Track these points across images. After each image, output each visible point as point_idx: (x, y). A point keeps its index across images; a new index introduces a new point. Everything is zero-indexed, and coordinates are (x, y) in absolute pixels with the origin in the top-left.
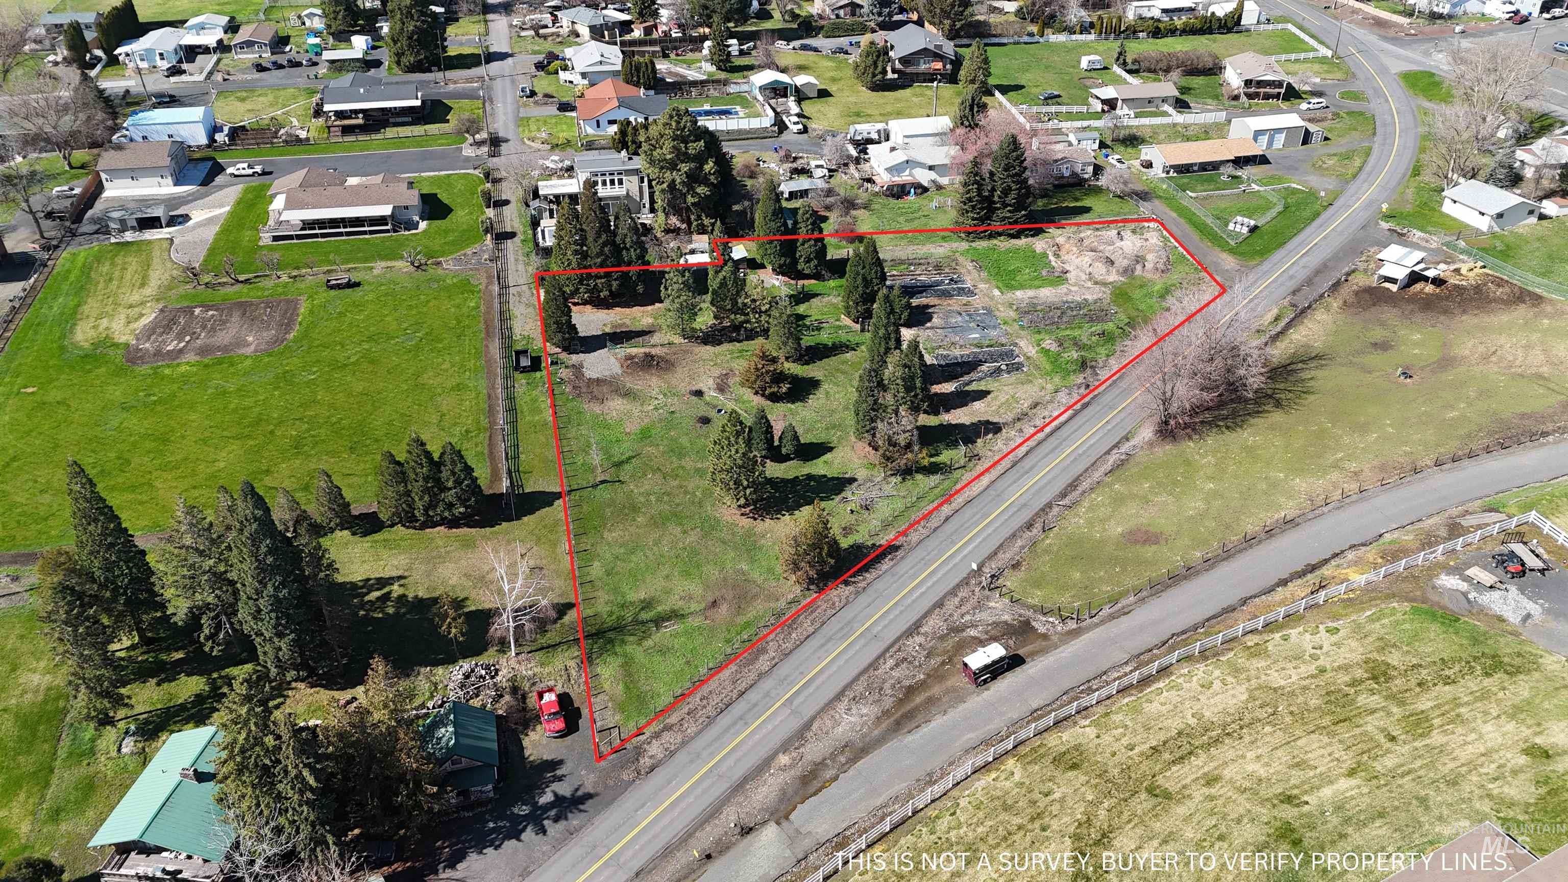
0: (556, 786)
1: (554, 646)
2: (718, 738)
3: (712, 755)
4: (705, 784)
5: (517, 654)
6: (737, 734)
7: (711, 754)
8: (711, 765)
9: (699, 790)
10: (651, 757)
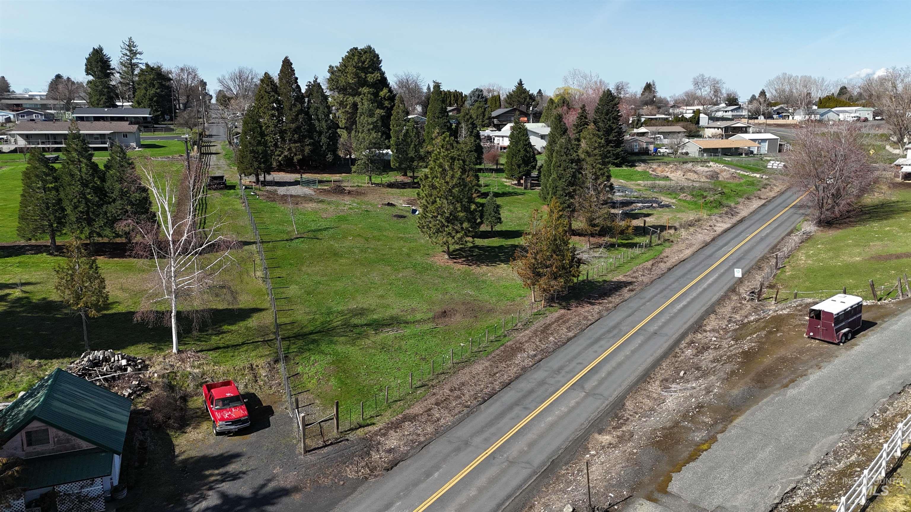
0: (227, 487)
1: (236, 346)
2: (491, 424)
3: (488, 442)
4: (493, 471)
5: (179, 351)
6: (519, 418)
7: (486, 440)
8: (490, 451)
9: (482, 480)
10: (390, 451)
